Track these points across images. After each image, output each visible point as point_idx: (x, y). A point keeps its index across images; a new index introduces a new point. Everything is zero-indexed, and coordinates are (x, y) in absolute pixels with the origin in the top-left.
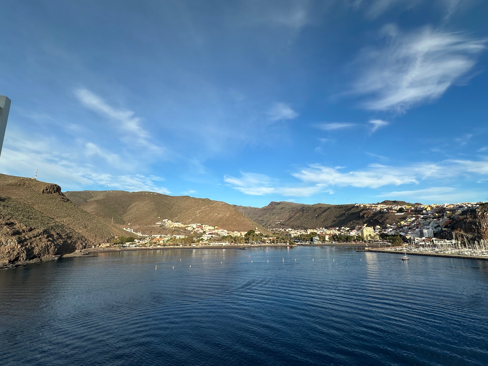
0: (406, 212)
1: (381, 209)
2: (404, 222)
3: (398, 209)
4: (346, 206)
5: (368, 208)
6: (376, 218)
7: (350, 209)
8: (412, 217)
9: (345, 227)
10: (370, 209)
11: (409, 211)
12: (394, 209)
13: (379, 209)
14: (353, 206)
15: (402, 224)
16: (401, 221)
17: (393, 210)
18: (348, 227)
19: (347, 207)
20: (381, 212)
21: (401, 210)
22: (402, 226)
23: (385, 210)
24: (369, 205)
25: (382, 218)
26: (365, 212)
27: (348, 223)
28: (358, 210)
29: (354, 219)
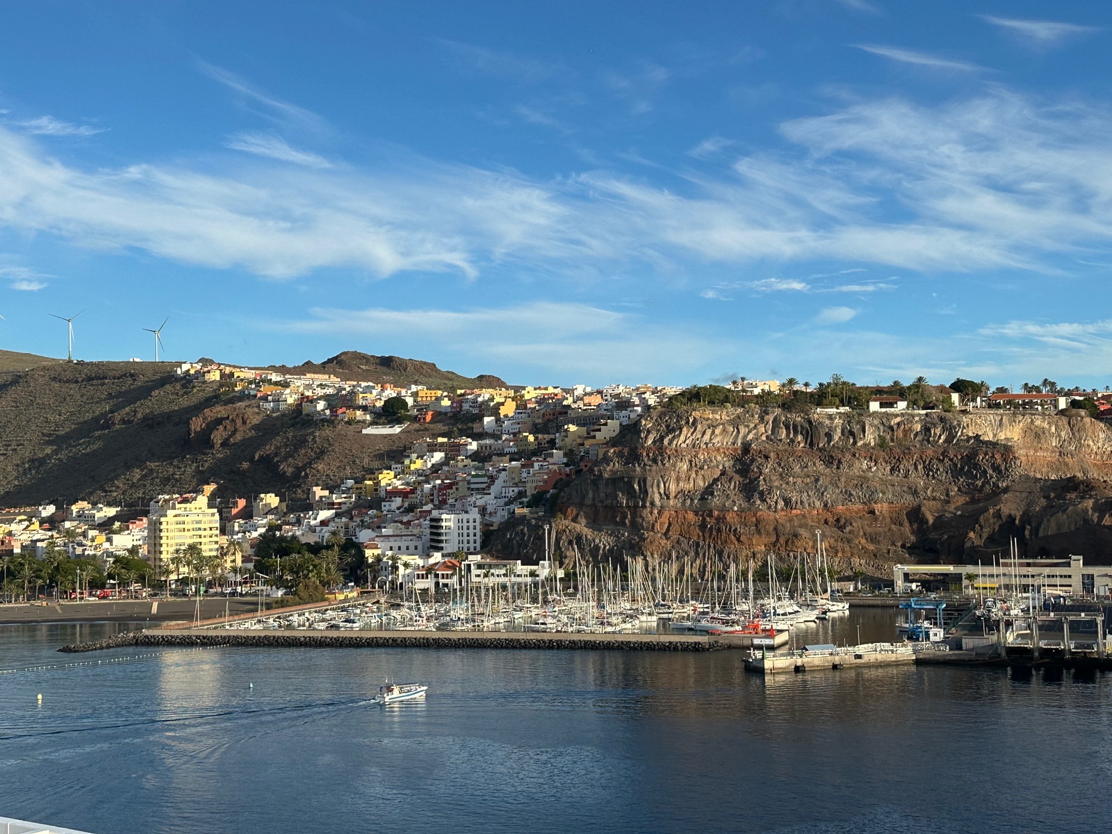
0: (415, 419)
1: (303, 398)
2: (392, 473)
3: (379, 404)
4: (127, 372)
5: (242, 391)
6: (269, 449)
7: (145, 392)
8: (433, 448)
9: (94, 504)
10: (249, 397)
11: (429, 418)
12: (361, 402)
13: (290, 401)
14: (165, 376)
15: (383, 483)
16: (380, 470)
17: (359, 408)
18: (109, 505)
19: (130, 381)
20: (300, 417)
21: (391, 411)
22: (383, 494)
23: (321, 405)
24: (250, 375)
25: (296, 450)
26: (220, 411)
27: (116, 477)
28: (185, 402)
29: (153, 456)
